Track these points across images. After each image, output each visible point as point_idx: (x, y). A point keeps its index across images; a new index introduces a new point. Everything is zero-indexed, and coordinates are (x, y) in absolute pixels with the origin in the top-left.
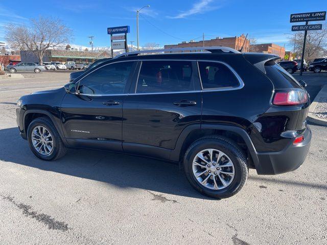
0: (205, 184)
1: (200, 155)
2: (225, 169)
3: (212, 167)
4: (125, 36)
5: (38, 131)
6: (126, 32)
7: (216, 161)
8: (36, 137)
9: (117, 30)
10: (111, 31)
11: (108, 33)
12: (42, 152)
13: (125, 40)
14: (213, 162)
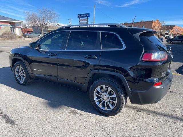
0: (100, 106)
1: (98, 88)
2: (112, 99)
3: (105, 97)
4: (87, 19)
5: (18, 69)
6: (88, 17)
7: (107, 93)
8: (17, 72)
9: (83, 15)
10: (80, 16)
11: (78, 17)
12: (20, 80)
13: (87, 21)
14: (105, 93)
